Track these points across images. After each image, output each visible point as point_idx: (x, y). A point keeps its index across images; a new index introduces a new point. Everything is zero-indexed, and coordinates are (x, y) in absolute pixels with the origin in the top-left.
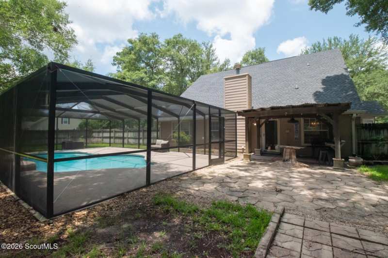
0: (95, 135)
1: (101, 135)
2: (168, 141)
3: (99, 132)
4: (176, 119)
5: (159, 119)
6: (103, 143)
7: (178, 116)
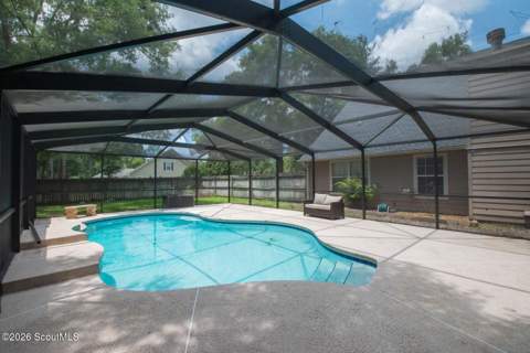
0: (205, 184)
1: (213, 184)
2: (339, 198)
3: (210, 180)
4: (357, 153)
5: (316, 155)
6: (217, 196)
7: (361, 147)
